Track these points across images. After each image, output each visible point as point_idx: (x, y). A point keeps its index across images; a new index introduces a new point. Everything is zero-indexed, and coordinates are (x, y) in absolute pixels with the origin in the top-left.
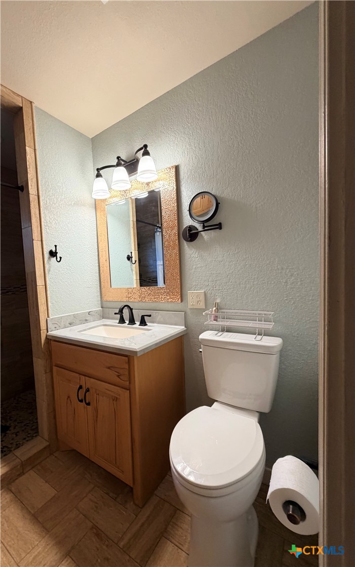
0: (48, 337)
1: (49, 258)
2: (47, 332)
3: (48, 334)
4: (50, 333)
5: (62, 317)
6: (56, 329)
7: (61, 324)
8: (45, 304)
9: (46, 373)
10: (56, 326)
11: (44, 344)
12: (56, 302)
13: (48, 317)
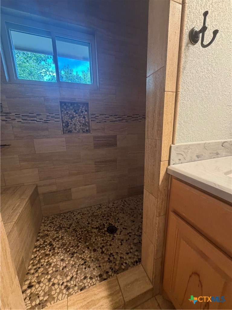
0: (169, 172)
1: (187, 45)
2: (169, 164)
3: (169, 167)
4: (173, 167)
5: (190, 145)
6: (180, 161)
7: (187, 156)
8: (171, 122)
9: (160, 216)
10: (180, 157)
11: (163, 181)
12: (184, 122)
13: (173, 143)
